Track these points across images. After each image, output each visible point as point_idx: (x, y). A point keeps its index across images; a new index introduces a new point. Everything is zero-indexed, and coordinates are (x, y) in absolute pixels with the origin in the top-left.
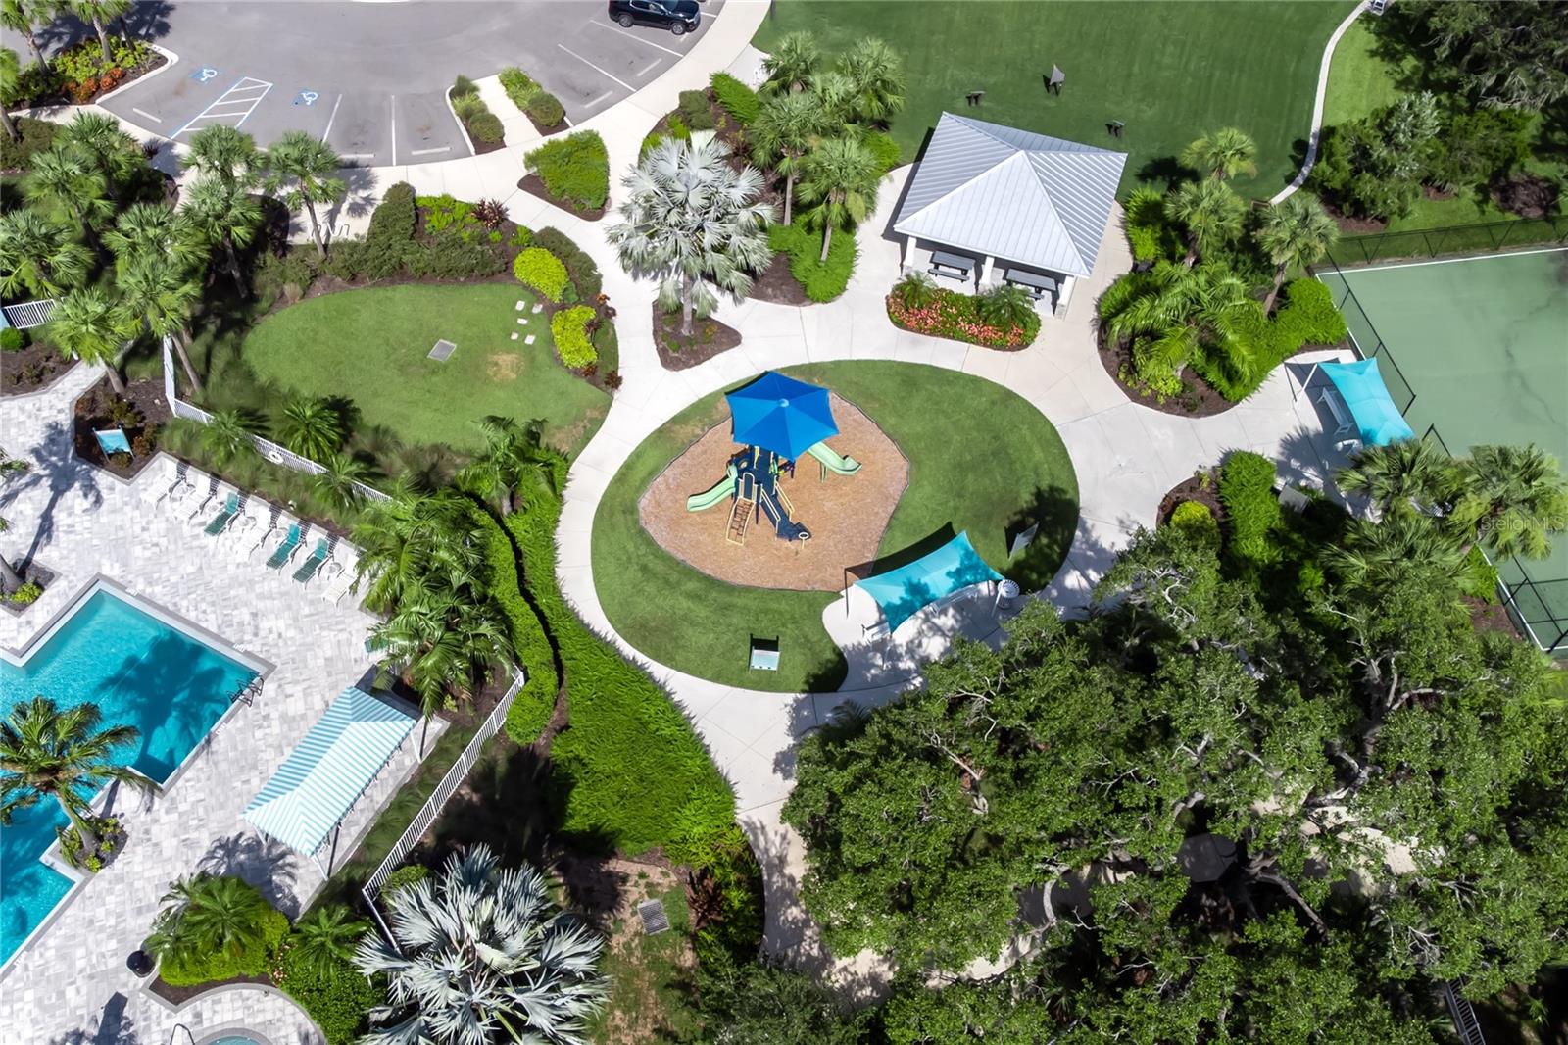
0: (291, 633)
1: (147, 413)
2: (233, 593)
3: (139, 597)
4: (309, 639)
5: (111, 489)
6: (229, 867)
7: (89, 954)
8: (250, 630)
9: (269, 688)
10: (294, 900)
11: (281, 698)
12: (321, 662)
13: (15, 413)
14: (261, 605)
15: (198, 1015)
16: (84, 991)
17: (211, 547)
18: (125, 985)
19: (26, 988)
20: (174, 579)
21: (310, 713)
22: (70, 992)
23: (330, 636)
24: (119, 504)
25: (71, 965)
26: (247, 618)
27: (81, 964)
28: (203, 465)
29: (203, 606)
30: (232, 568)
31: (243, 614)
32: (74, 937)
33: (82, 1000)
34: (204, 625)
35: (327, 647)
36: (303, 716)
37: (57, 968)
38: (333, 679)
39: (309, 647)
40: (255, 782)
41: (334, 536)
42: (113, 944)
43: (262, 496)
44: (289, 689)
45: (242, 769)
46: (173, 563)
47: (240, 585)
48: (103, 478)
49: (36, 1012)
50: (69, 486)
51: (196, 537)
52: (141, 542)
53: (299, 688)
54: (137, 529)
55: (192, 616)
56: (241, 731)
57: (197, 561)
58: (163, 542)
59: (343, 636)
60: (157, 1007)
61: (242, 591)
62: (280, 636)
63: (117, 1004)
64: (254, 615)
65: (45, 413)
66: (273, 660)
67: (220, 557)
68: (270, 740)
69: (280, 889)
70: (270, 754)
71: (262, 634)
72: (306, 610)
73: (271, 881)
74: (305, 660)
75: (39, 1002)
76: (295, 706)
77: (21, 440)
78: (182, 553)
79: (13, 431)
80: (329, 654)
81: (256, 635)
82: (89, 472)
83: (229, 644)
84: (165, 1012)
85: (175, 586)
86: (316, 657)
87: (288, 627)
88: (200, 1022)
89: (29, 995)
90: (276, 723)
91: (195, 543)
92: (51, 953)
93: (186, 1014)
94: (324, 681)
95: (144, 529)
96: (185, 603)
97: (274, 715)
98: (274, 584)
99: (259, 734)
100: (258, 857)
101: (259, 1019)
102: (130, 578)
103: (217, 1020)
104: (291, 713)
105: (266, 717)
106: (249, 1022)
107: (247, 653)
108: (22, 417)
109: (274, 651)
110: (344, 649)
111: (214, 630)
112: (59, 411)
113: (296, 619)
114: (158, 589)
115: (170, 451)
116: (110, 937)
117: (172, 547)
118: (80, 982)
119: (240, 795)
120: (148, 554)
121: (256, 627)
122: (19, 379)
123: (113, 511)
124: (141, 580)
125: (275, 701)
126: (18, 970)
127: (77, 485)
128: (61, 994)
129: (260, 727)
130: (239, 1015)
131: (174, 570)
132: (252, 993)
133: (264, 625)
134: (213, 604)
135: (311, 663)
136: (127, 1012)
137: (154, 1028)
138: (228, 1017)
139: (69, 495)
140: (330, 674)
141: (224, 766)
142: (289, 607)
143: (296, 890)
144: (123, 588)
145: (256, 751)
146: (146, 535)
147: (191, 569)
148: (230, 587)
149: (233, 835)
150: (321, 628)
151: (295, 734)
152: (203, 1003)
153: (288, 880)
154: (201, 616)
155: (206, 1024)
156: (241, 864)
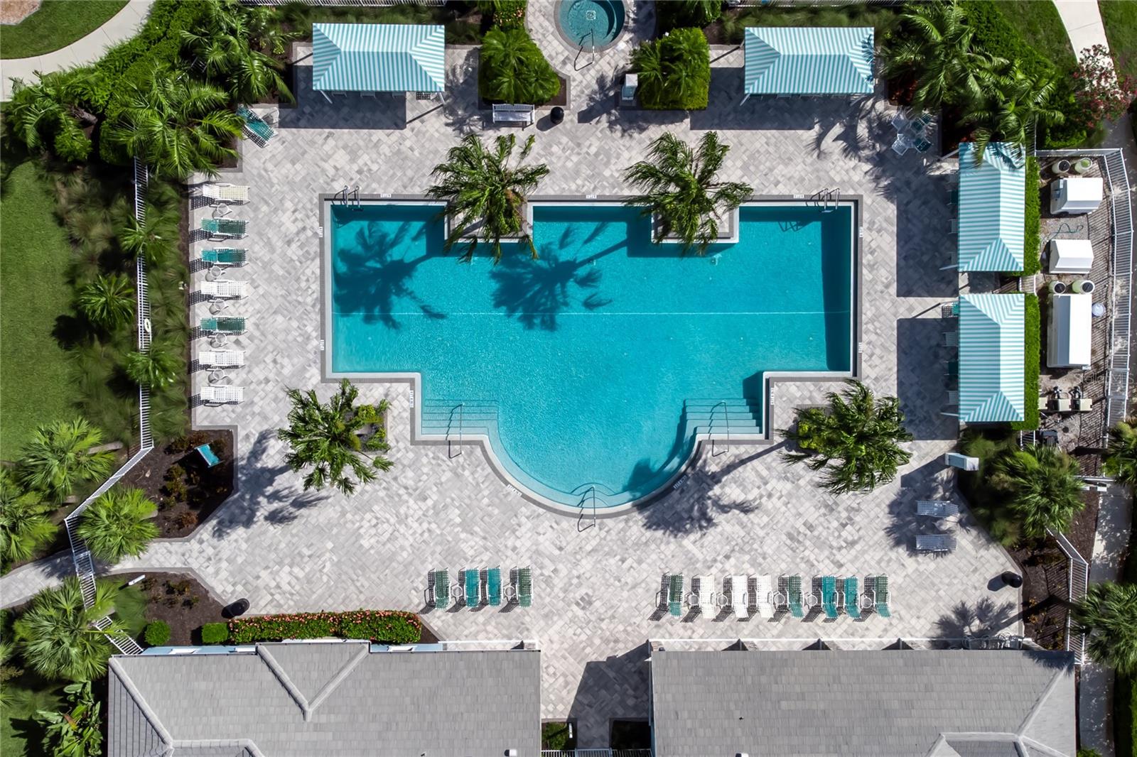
0: (289, 205)
1: (163, 472)
2: (281, 272)
3: (323, 336)
4: (286, 188)
5: (247, 437)
6: (471, 116)
7: (568, 158)
8: (302, 237)
9: (338, 187)
10: (467, 59)
11: (341, 173)
12: (298, 166)
13: (224, 574)
14: (279, 244)
15: (564, 63)
16: (587, 143)
17: (253, 320)
18: (572, 121)
19: (605, 178)
20: (295, 324)
21: (341, 144)
22: (593, 150)
23: (275, 176)
24: (257, 418)
25: (579, 163)
26: (294, 246)
27: (575, 159)
28: (186, 384)
29: (303, 285)
30: (261, 291)
31: (294, 251)
32: (564, 176)
33: (593, 139)
34: (318, 271)
35: (284, 171)
36: (345, 147)
37: (586, 171)
38: (306, 147)
39: (291, 184)
40: (408, 143)
41: (191, 237)
42: (555, 149)
43: (187, 317)
44: (331, 172)
45: (406, 158)
46: (281, 337)
47: (272, 271)
48: (242, 449)
49: (613, 161)
50: (264, 470)
51: (251, 338)
52: (279, 373)
53: (326, 166)
54: (270, 386)
55: (315, 287)
56: (379, 183)
57: (271, 320)
58: (269, 359)
59: (270, 166)
60: (573, 91)
61: (276, 267)
62: (294, 212)
63: (585, 117)
64: (289, 243)
65: (210, 551)
66: (316, 201)
67: (258, 306)
68: (374, 156)
69: (466, 72)
70: (385, 149)
71: (300, 225)
72: (264, 208)
73: (465, 82)
74: (304, 178)
75: (607, 164)
76: (341, 158)
77: (244, 546)
78: (271, 337)
79: (240, 560)
80: (289, 166)
81: (304, 229)
82: (243, 467)
83: (322, 241)
84: (573, 84)
85: (300, 319)
86: (297, 172)
87: (284, 212)
88: (567, 58)
89: (607, 173)
90: (361, 162)
91: (257, 334)
92: (579, 182)
93: (568, 70)
94: (312, 153)
95: (267, 381)
96: (309, 300)
97: (355, 167)
98: (257, 248)
99: (375, 167)
100: (455, 102)
101: (546, 23)
102: (311, 356)
103: (561, 48)
104: (348, 157)
105: (360, 172)
106: (551, 29)
107: (322, 224)
108: (224, 565)
109: (309, 206)
110: (279, 157)
111: (318, 261)
112: (201, 542)
113: (276, 210)
114: (309, 329)
115: (189, 421)
116: (552, 154)
117: (270, 348)
118: (585, 150)
119: (423, 146)
120: (286, 361)
121: (298, 233)
122: (188, 603)
123: (265, 418)
124: (309, 347)
125: (345, 175)
126: (598, 192)
127: (259, 465)
128: (597, 155)
129: (370, 170)
130: (550, 38)
131: (287, 331)
132: (536, 37)
133: (293, 229)
134: (298, 280)
135: (303, 173)
136: (584, 108)
137: (585, 83)
138: (555, 43)
139: (270, 464)
140: (304, 153)
141: (410, 173)
142: (269, 223)
143: (461, 61)
144: (323, 353)
145: (388, 160)
146: (271, 376)
147: (280, 318)
148: (277, 278)
149: (450, 129)
150: (272, 186)
151: (361, 143)
152: (556, 64)
153: (458, 71)
154: (311, 280)
155: (566, 53)
156: (465, 110)
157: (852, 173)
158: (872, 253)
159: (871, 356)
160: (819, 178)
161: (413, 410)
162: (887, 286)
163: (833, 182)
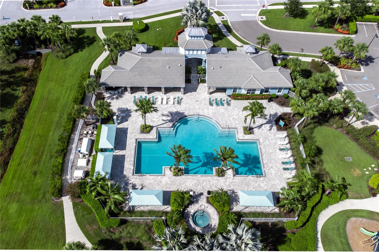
0: (273, 175)
1: (291, 124)
2: (272, 161)
3: (260, 148)
4: (275, 178)
5: (274, 130)
6: (231, 195)
7: (205, 184)
8: (269, 168)
9: (262, 179)
10: (233, 208)
11: (262, 182)
12: (273, 183)
13: (274, 106)
14: (274, 167)
15: (208, 207)
16: (201, 188)
17: (277, 151)
18: (205, 193)
19: (196, 180)
20: (267, 150)
21: (263, 188)
22: (199, 186)
23: (278, 181)
24: (272, 133)
25: (203, 183)
26: (270, 166)
27: (204, 184)
28: (290, 139)
29: (267, 158)
30: (276, 157)
31: (270, 165)
32: (206, 181)
33: (199, 189)
34: (264, 161)
35: (276, 182)
36: (262, 187)
37: (201, 182)
38: (271, 187)
39: (274, 179)
40: (246, 188)
41: (295, 168)
42: (209, 187)
43: (292, 152)
44: (264, 182)
45: (246, 185)
46: (270, 148)
47: (275, 161)
48: (275, 127)
49: (194, 184)
50: (269, 124)
51: (277, 148)
52: (269, 141)
53: (266, 183)
54: (271, 139)
55: (264, 158)
56: (252, 180)
57: (273, 151)
58: (272, 144)
59: (280, 183)
60: (205, 200)
61: (274, 162)
62: (272, 173)
63: (202, 194)
64: (272, 167)
65: (278, 110)
66: (267, 176)
67: (277, 154)
68: (254, 185)
69: (233, 205)
70: (252, 187)
71: (270, 171)
72: (279, 174)
73: (233, 202)
74: (271, 180)
75: (195, 183)
76: (262, 185)
77: (271, 111)
78: (272, 148)
79: (271, 109)
80: (275, 183)
81: (269, 170)
82: (274, 124)
83: (264, 167)
84: (205, 202)
85: (266, 151)
86: (273, 182)
87: (274, 174)
88: (207, 208)
89: (195, 181)
90: (257, 184)
91: (276, 149)
92: (202, 179)
93: (207, 205)
94: (270, 186)
95: (271, 140)
96: (265, 155)
97: (258, 183)
98: (279, 166)
99: (253, 183)
100: (235, 198)
101: (213, 216)
102: (262, 144)
103: (209, 210)
104: (261, 185)
105: (257, 182)
106: (212, 215)
107: (265, 171)
108: (274, 108)
109: (268, 175)
110: (278, 185)
111: (264, 163)
112: (280, 112)
113: (276, 174)
114: (264, 149)
115: (288, 132)
116: (210, 185)
117: (272, 146)
118: (201, 186)
119: (242, 187)
120: (268, 143)
121: (270, 169)
122: (280, 102)
123: (271, 133)
124: (263, 146)
125: (261, 181)
126: (197, 177)
127: (270, 124)
128: (198, 185)
129: (255, 182)
130: (212, 213)
131: (269, 149)
132: (216, 212)
133: (271, 170)
134: (268, 159)
135: (271, 182)
136: (202, 196)
137: (202, 202)
138: (210, 212)
139: (268, 125)
140: (272, 186)
141: (245, 182)
142: (277, 171)
143: (235, 207)
144: (260, 145)
145: (251, 184)
146: (271, 141)
147: (271, 151)
148: (273, 160)
149: (236, 191)
150: (278, 179)
151: (258, 188)
152: (210, 206)
153: (235, 205)
154: (265, 159)
155: (207, 209)
156: (232, 196)
157: (134, 181)
158: (131, 164)
159: (133, 143)
160: (143, 180)
161: (238, 134)
162: (128, 157)
163: (139, 179)
